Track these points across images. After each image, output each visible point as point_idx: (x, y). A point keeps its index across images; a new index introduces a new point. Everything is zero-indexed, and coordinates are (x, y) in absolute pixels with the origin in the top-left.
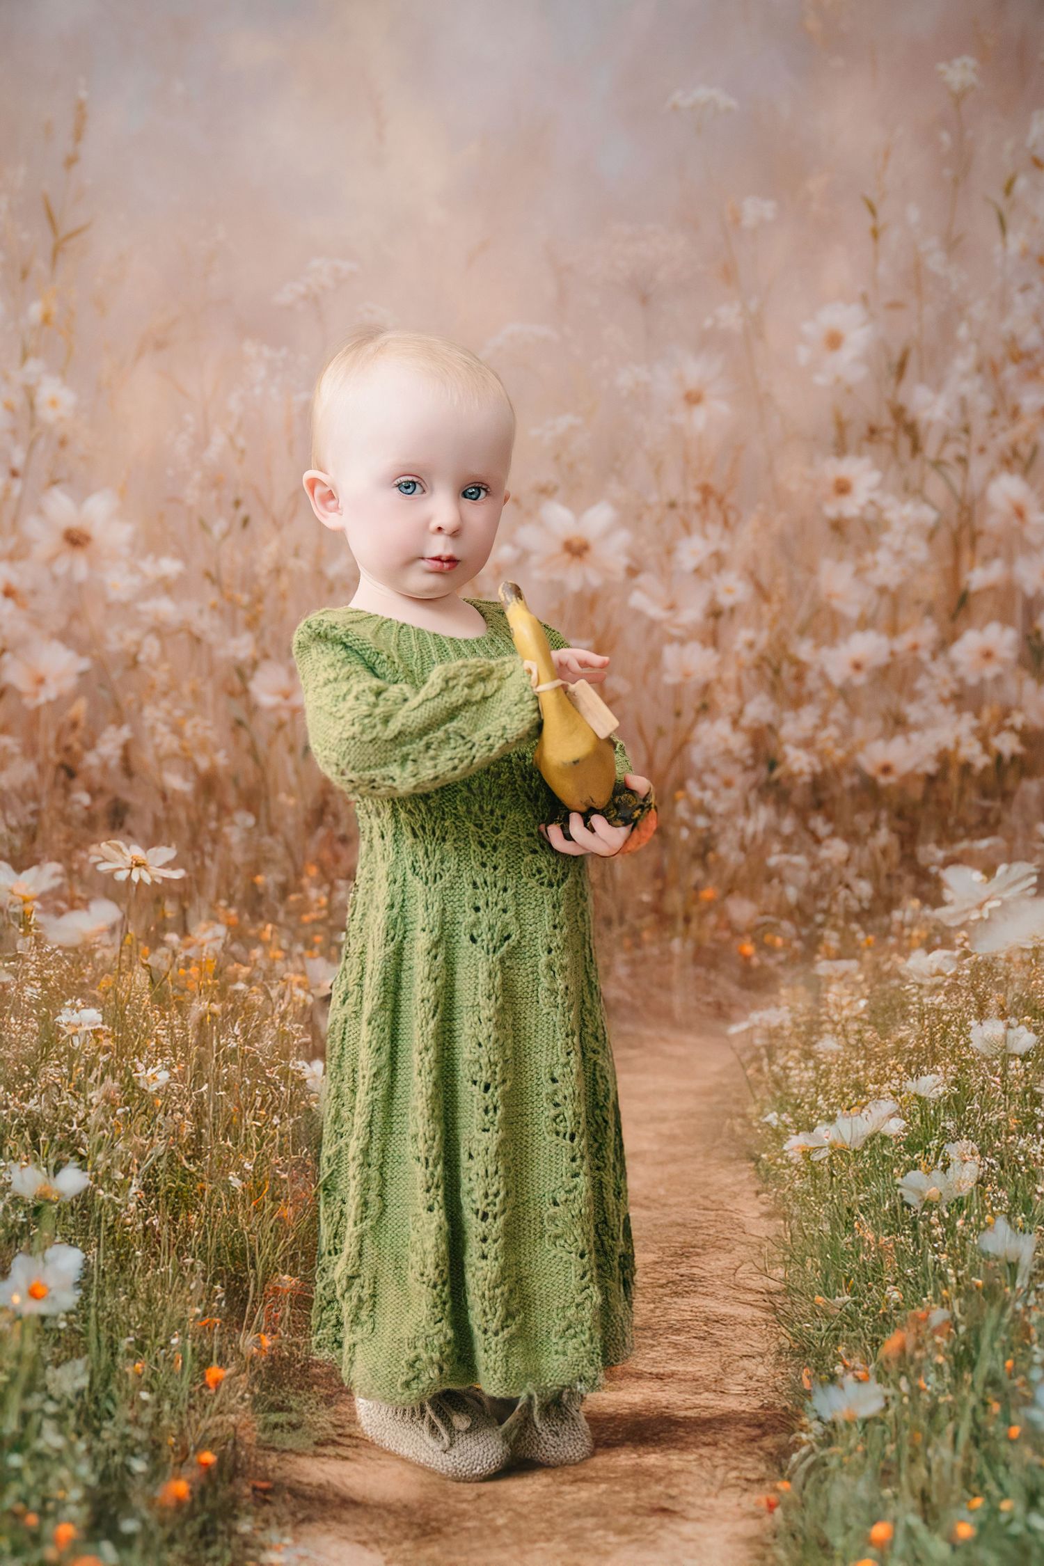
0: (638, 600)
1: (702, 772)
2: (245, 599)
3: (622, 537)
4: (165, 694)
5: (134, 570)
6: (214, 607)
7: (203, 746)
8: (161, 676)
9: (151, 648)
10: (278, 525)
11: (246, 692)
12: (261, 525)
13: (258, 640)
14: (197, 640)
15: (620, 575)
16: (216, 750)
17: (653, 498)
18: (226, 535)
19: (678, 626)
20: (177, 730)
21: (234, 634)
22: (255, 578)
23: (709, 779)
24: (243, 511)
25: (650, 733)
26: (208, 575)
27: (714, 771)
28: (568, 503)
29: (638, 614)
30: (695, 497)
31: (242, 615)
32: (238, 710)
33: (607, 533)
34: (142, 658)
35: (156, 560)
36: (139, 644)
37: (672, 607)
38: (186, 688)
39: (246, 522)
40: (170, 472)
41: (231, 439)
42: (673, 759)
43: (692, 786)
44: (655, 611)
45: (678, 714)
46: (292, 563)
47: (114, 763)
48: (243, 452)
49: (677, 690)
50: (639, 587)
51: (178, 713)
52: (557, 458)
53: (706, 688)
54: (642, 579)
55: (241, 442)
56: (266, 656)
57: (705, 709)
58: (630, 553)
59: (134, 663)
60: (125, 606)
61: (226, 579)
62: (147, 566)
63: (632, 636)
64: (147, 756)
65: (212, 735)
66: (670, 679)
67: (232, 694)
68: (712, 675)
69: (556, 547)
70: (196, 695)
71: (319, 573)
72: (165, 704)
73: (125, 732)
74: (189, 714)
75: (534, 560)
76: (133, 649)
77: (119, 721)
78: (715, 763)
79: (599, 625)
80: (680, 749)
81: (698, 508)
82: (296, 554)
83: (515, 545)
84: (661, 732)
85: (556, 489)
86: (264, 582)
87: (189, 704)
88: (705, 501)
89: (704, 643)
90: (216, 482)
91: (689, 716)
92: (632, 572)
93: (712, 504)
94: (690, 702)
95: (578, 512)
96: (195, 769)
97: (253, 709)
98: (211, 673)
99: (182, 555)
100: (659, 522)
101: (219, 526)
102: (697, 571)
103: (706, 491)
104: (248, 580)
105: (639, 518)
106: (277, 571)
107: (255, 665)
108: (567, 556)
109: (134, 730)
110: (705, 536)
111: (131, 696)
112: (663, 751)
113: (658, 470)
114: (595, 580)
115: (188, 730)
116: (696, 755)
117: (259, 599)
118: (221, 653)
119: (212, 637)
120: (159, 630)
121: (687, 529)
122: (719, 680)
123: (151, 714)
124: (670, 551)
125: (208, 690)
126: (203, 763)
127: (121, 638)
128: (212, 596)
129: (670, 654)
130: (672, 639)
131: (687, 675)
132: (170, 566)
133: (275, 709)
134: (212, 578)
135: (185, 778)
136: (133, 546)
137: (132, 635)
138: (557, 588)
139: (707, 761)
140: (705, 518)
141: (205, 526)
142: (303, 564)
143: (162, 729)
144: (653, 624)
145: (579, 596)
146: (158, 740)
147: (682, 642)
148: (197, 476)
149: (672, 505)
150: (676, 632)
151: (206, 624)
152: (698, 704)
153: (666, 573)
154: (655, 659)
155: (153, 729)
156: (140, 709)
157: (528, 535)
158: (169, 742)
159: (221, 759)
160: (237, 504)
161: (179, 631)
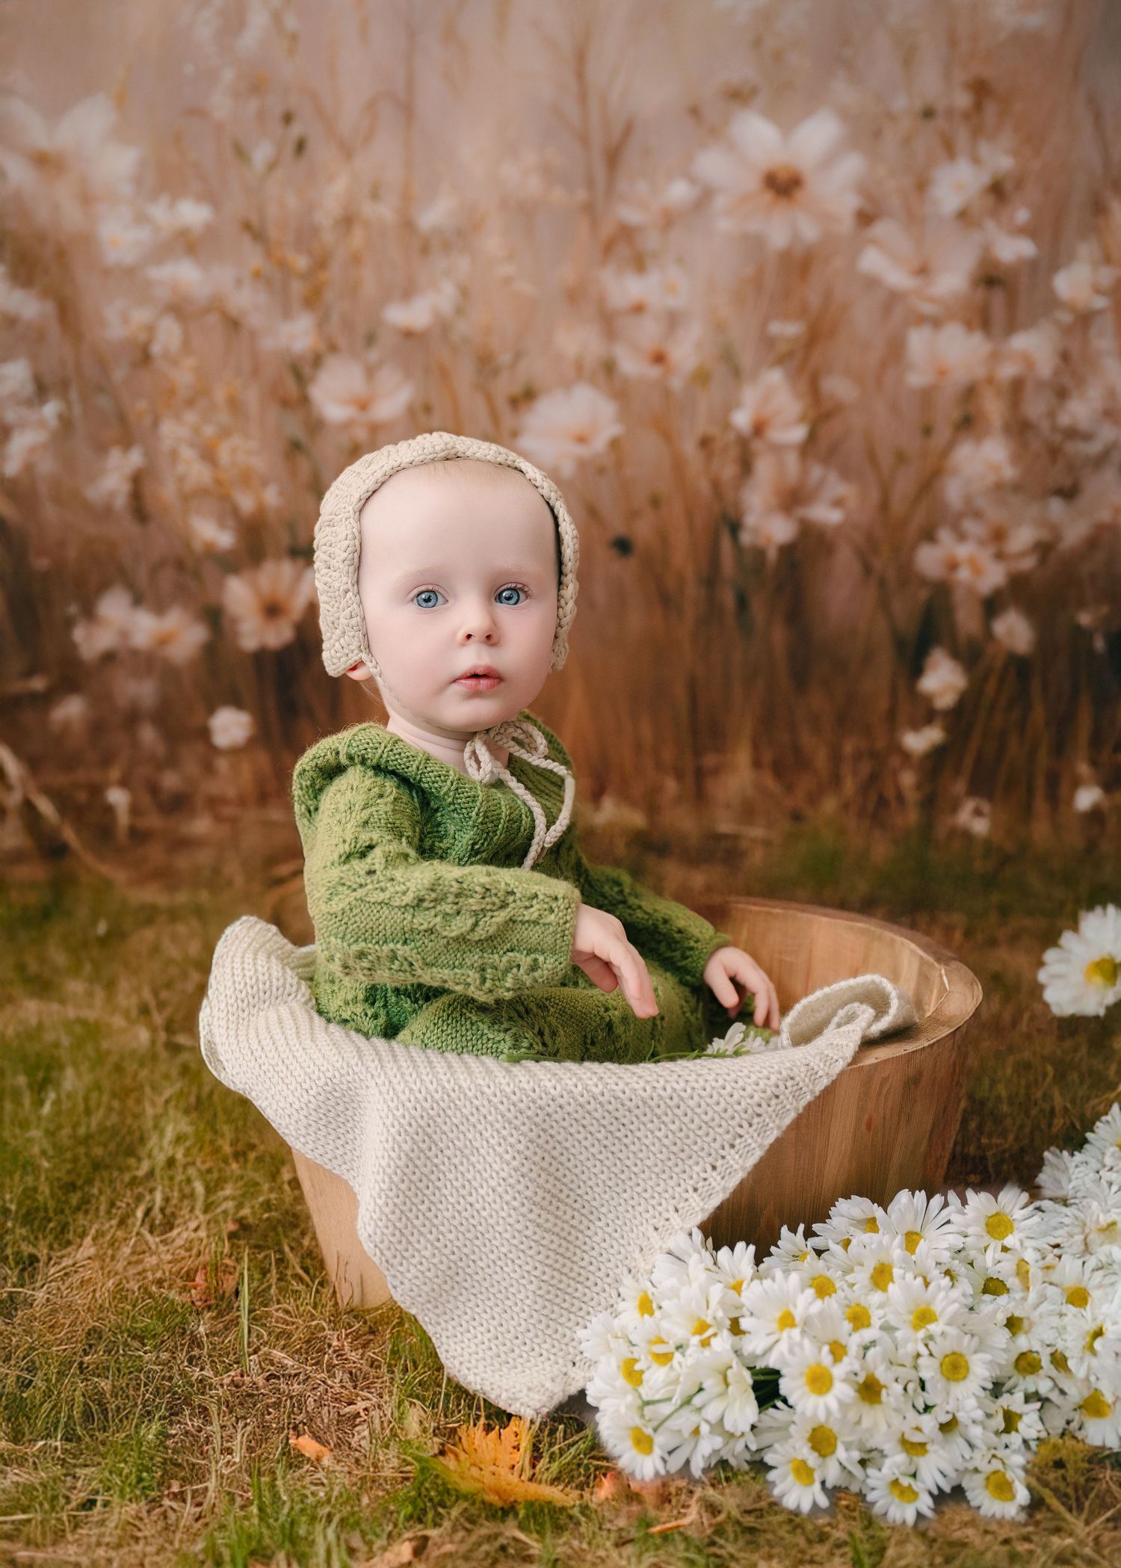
0: (872, 261)
1: (960, 516)
2: (301, 262)
3: (852, 166)
4: (190, 403)
5: (141, 218)
6: (257, 275)
7: (246, 478)
8: (183, 377)
9: (169, 335)
10: (347, 152)
11: (305, 400)
12: (322, 151)
13: (322, 324)
14: (233, 324)
15: (846, 224)
16: (265, 483)
17: (900, 103)
18: (272, 166)
19: (931, 300)
20: (208, 455)
21: (287, 314)
22: (315, 231)
23: (970, 526)
24: (296, 130)
25: (886, 459)
26: (247, 226)
27: (977, 515)
28: (771, 114)
29: (872, 282)
30: (963, 100)
31: (297, 287)
32: (294, 427)
33: (829, 161)
34: (156, 349)
35: (172, 204)
36: (151, 329)
37: (923, 271)
38: (220, 394)
39: (300, 147)
40: (189, 69)
41: (277, 18)
42: (917, 498)
43: (945, 535)
44: (897, 278)
45: (927, 431)
46: (369, 210)
47: (121, 501)
48: (294, 38)
49: (927, 396)
50: (874, 242)
51: (209, 431)
52: (757, 43)
53: (970, 393)
54: (882, 229)
55: (291, 22)
56: (333, 348)
57: (968, 424)
58: (864, 189)
59: (144, 357)
60: (130, 273)
61: (273, 233)
62: (159, 212)
63: (863, 317)
64: (167, 492)
65: (259, 463)
66: (916, 379)
67: (285, 403)
68: (980, 372)
69: (752, 182)
70: (234, 405)
71: (408, 225)
72: (191, 417)
73: (135, 458)
74: (225, 433)
75: (720, 202)
76: (142, 337)
77: (127, 442)
78: (981, 503)
79: (814, 299)
80: (930, 481)
81: (967, 116)
82: (375, 195)
83: (692, 179)
84: (901, 458)
85: (754, 92)
86: (328, 237)
87: (224, 417)
88: (978, 106)
89: (969, 325)
90: (256, 85)
91: (943, 432)
92: (865, 218)
93: (991, 109)
94: (946, 414)
95: (787, 125)
96: (235, 511)
97: (316, 425)
98: (255, 372)
99: (209, 197)
100: (907, 141)
101: (262, 153)
102: (963, 216)
103: (981, 89)
104: (306, 235)
105: (877, 134)
106: (347, 221)
107: (317, 361)
108: (768, 196)
109: (147, 454)
110: (976, 160)
111: (142, 405)
112: (904, 486)
113: (908, 57)
114: (810, 232)
115: (224, 454)
116: (953, 492)
117: (321, 263)
118: (268, 344)
119: (255, 320)
120: (179, 308)
121: (950, 150)
122: (990, 381)
123: (172, 432)
124: (922, 185)
125: (252, 397)
126: (246, 503)
127: (125, 320)
128: (254, 258)
129: (918, 341)
130: (921, 320)
131: (942, 373)
132: (193, 214)
133: (347, 426)
134: (254, 231)
135: (222, 525)
136: (138, 181)
137: (141, 316)
138: (754, 243)
139: (968, 500)
140: (977, 132)
141: (241, 153)
142: (385, 211)
143: (187, 453)
144: (894, 298)
145: (785, 257)
146: (181, 468)
147: (936, 323)
148: (228, 75)
149: (928, 114)
150: (927, 308)
151: (246, 300)
152: (956, 415)
153: (914, 220)
154: (896, 351)
155: (174, 455)
156: (156, 423)
157: (712, 164)
158: (197, 472)
159: (272, 497)
160: (288, 118)
161: (208, 309)
